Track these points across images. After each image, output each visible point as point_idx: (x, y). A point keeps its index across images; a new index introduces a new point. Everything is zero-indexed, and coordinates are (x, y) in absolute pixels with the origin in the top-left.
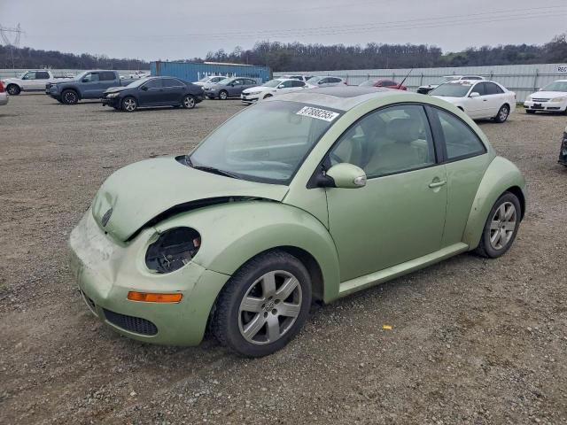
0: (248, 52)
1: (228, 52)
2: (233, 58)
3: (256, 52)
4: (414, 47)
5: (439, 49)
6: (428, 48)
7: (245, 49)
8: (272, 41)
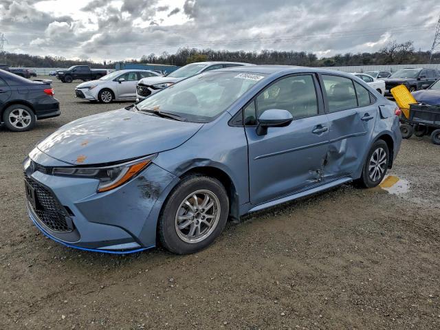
0: (173, 56)
1: (158, 56)
2: (161, 61)
3: (178, 56)
4: (296, 54)
5: (314, 55)
6: (307, 54)
7: (171, 54)
8: (190, 48)
